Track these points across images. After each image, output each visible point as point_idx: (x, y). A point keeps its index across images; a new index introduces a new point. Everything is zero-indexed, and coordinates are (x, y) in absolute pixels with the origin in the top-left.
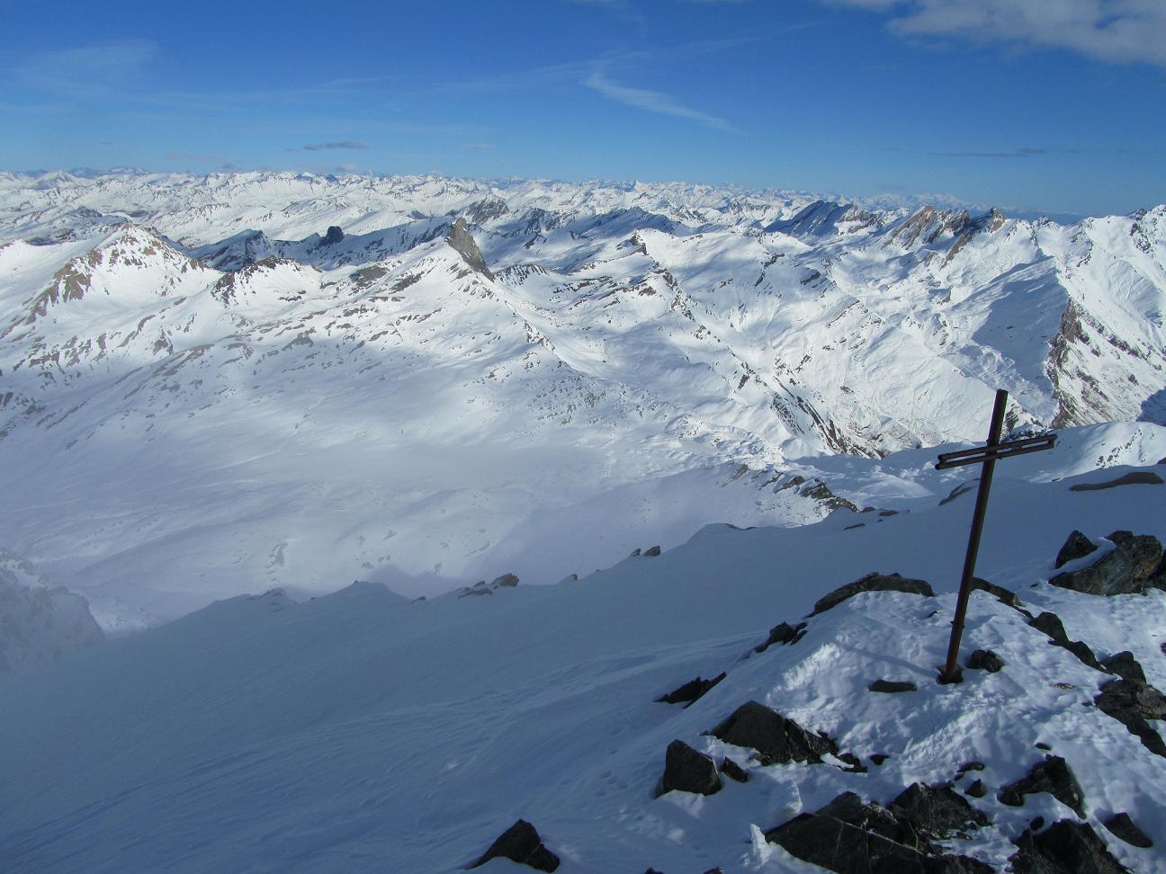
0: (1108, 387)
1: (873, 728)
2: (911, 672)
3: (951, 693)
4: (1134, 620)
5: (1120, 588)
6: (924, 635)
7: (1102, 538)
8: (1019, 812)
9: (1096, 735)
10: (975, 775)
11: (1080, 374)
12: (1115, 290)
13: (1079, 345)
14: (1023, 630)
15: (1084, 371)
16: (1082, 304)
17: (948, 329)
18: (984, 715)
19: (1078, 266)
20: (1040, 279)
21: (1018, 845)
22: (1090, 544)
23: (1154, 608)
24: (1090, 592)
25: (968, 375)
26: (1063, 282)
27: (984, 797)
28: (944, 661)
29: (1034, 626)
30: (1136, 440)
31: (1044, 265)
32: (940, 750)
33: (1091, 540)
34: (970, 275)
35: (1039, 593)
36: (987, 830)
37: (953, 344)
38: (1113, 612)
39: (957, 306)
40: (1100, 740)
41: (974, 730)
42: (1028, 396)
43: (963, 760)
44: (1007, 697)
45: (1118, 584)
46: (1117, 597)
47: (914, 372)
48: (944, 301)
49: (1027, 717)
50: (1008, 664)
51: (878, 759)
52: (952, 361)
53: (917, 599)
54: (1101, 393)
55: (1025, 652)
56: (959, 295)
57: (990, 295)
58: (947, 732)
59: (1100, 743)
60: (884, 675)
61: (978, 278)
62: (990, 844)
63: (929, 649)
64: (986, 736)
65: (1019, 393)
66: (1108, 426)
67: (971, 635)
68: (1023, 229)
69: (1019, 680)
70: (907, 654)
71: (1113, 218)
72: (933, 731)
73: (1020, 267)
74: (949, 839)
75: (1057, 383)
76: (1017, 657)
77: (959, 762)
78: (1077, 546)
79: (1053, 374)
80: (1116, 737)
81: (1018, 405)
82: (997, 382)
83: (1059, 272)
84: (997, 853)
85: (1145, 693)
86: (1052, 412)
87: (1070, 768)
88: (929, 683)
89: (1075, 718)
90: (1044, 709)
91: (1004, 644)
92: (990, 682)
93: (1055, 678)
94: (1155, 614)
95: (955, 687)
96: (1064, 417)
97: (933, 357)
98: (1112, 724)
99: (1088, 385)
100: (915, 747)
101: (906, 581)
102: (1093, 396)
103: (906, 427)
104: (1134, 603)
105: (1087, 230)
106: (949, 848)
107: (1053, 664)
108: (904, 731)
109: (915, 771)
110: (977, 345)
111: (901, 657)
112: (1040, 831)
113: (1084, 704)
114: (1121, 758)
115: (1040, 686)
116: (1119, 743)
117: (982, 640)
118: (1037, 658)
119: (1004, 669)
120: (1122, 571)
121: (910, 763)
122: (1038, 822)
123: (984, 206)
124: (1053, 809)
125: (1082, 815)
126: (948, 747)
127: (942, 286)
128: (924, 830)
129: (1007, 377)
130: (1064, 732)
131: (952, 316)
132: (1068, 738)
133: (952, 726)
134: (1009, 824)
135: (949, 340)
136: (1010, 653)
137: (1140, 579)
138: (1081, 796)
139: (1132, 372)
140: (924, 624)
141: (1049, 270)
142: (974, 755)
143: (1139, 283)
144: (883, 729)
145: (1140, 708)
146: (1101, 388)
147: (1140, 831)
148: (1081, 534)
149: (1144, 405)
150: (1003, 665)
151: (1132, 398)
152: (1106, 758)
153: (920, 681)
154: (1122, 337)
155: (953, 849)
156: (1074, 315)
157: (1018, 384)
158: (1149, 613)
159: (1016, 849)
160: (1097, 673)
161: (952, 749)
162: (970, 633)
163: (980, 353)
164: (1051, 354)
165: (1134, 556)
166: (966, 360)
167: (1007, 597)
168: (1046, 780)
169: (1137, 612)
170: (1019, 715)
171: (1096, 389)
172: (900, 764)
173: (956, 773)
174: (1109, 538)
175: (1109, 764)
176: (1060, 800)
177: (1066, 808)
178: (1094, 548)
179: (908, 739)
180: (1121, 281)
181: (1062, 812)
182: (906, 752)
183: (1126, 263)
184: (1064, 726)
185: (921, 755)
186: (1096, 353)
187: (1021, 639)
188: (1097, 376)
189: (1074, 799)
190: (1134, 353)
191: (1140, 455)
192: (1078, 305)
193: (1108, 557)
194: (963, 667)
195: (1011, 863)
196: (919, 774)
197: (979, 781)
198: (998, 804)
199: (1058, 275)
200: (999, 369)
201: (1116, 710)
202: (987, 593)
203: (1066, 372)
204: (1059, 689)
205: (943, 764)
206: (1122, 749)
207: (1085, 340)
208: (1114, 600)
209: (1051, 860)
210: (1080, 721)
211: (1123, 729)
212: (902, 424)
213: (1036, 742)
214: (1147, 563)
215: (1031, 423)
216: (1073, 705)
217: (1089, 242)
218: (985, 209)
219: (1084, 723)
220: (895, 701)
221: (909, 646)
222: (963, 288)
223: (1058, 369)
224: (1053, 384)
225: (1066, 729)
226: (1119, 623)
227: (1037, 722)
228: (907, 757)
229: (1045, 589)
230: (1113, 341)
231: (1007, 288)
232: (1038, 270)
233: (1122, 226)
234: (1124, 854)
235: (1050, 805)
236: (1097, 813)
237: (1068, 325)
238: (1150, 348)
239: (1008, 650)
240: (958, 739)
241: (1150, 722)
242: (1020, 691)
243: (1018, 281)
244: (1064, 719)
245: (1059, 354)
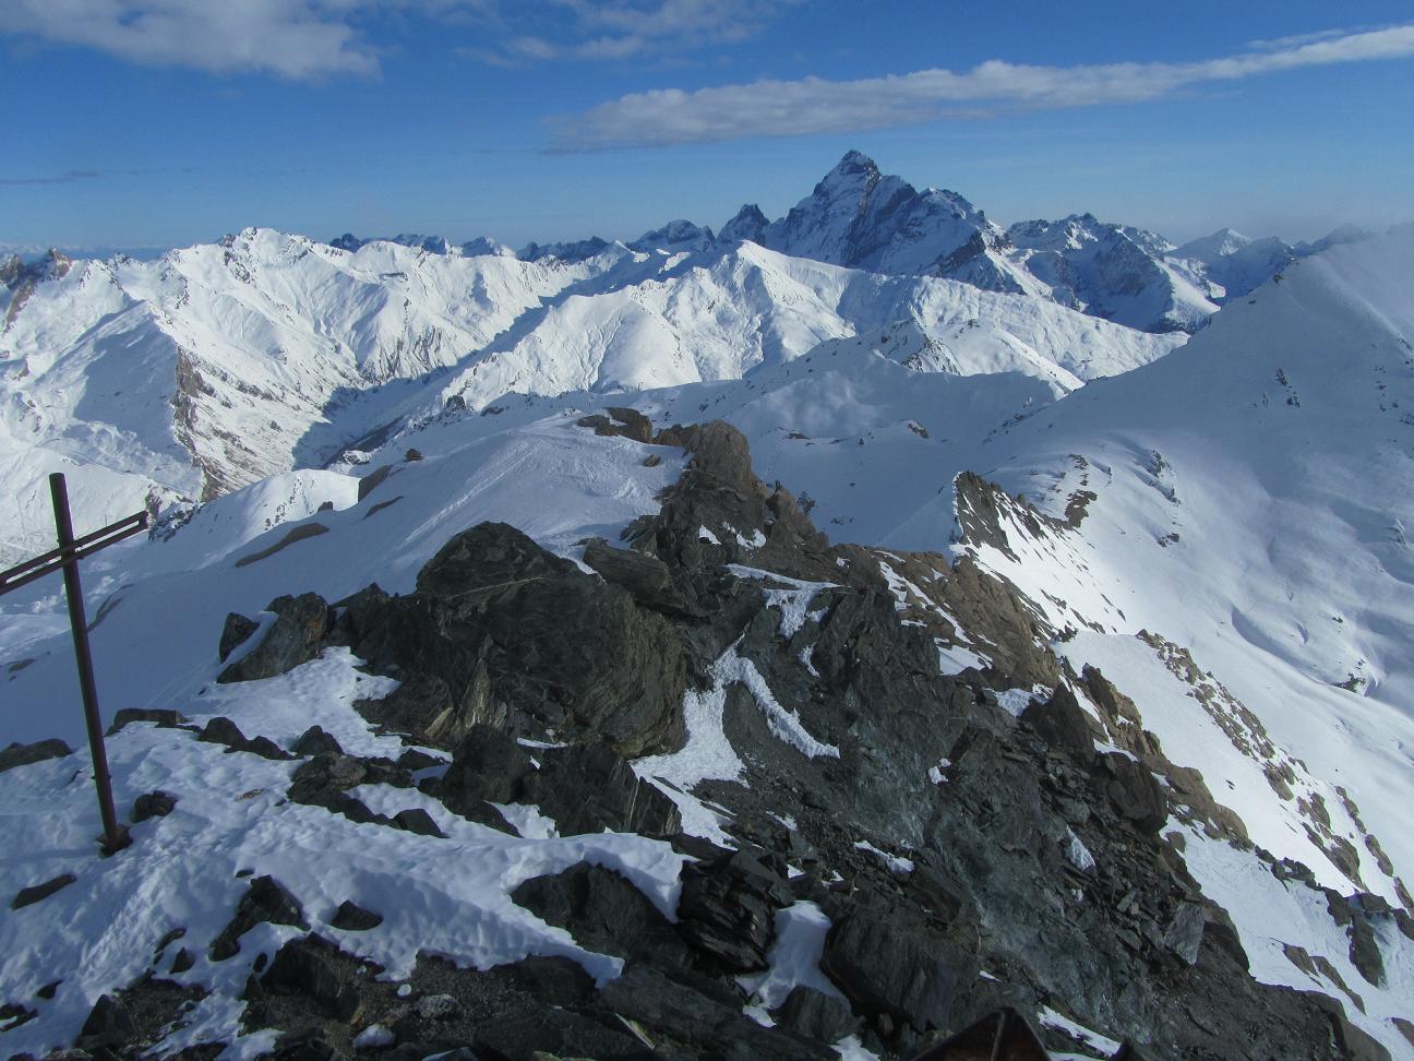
0: (250, 440)
1: (32, 957)
2: (63, 861)
3: (122, 862)
4: (318, 689)
5: (296, 659)
6: (69, 806)
7: (263, 612)
8: (237, 961)
9: (297, 833)
10: (177, 946)
11: (217, 433)
12: (227, 330)
13: (205, 400)
14: (192, 749)
15: (220, 428)
16: (194, 351)
17: (38, 410)
18: (168, 870)
19: (178, 308)
20: (136, 330)
21: (247, 999)
22: (250, 622)
23: (333, 669)
24: (265, 676)
25: (82, 462)
26: (166, 330)
27: (194, 966)
28: (100, 828)
29: (205, 740)
30: (298, 492)
31: (136, 311)
32: (127, 938)
33: (250, 618)
34: (47, 337)
35: (208, 698)
36: (207, 1003)
37: (51, 427)
38: (294, 689)
39: (42, 379)
40: (303, 836)
41: (162, 893)
42: (165, 471)
43: (158, 934)
44: (189, 836)
45: (291, 656)
46: (294, 670)
47: (8, 474)
48: (21, 375)
49: (219, 848)
50: (183, 797)
51: (48, 992)
52: (56, 449)
53: (50, 766)
54: (246, 449)
55: (199, 775)
56: (40, 364)
57: (80, 358)
58: (128, 913)
59: (304, 840)
60: (28, 880)
61: (57, 340)
62: (214, 1017)
63: (81, 821)
64: (178, 893)
65: (153, 470)
66: (264, 483)
67: (129, 783)
68: (98, 271)
69: (199, 810)
70: (53, 840)
71: (200, 247)
72: (111, 920)
73: (107, 318)
74: (163, 1039)
75: (194, 449)
76: (191, 785)
77: (154, 940)
78: (238, 629)
79: (185, 438)
80: (319, 825)
81: (155, 484)
82: (123, 464)
83: (158, 318)
84: (223, 1023)
85: (338, 764)
86: (198, 484)
87: (280, 883)
88: (91, 864)
89: (271, 824)
90: (235, 830)
91: (172, 775)
92: (165, 828)
93: (239, 790)
94: (336, 674)
95: (125, 853)
96: (213, 486)
97: (29, 450)
98: (311, 812)
99: (229, 443)
100: (94, 951)
101: (29, 748)
102: (239, 454)
103: (20, 547)
104: (313, 670)
105: (174, 264)
106: (166, 1050)
107: (234, 775)
108: (73, 938)
109: (102, 980)
110: (82, 422)
111: (44, 847)
112: (266, 969)
113: (278, 804)
114: (329, 844)
115: (225, 806)
116: (324, 829)
117: (144, 783)
118: (215, 776)
119: (178, 806)
120: (292, 640)
121: (92, 974)
122: (262, 959)
123: (39, 247)
124: (274, 938)
125: (305, 927)
126: (136, 930)
127: (13, 357)
128: (130, 1046)
129: (133, 455)
130: (263, 846)
131: (38, 393)
132: (269, 851)
133: (133, 902)
134: (230, 981)
135: (44, 423)
136: (182, 784)
137: (312, 643)
138: (299, 907)
139: (271, 418)
140: (67, 793)
141: (145, 317)
142: (170, 923)
143: (249, 319)
144: (44, 950)
145: (337, 781)
146: (245, 444)
147: (368, 912)
148: (238, 615)
149: (295, 452)
150: (176, 801)
151: (280, 447)
152: (311, 852)
153: (77, 867)
154: (250, 382)
155: (172, 1047)
156: (189, 366)
157: (148, 459)
158: (330, 675)
159: (245, 1004)
160: (284, 764)
161: (141, 930)
162: (128, 779)
163: (89, 432)
164: (176, 417)
165: (299, 620)
166: (74, 444)
167: (167, 719)
168: (257, 909)
169: (318, 679)
170: (209, 851)
171: (239, 446)
172: (80, 982)
173: (153, 956)
174: (269, 609)
175: (318, 857)
176: (278, 923)
177: (286, 928)
178: (256, 625)
179: (80, 947)
180: (230, 318)
181: (283, 934)
182: (83, 962)
183: (229, 297)
184: (261, 839)
185: (104, 957)
186: (227, 405)
187: (191, 762)
188: (236, 432)
189: (292, 915)
190: (267, 396)
191: (307, 506)
192: (191, 353)
193: (273, 631)
194: (130, 824)
195: (243, 1024)
196: (108, 981)
197: (183, 949)
198: (212, 964)
199: (157, 322)
200: (120, 449)
201: (311, 797)
202: (142, 723)
203: (201, 434)
204: (247, 800)
205: (136, 953)
206: (328, 835)
207: (210, 392)
208: (292, 675)
209: (285, 995)
210: (277, 826)
211: (324, 812)
212: (14, 545)
213: (235, 872)
214: (314, 623)
215: (178, 502)
216: (267, 812)
217: (182, 278)
218: (42, 251)
219: (282, 825)
220: (53, 906)
221: (53, 829)
222: (42, 355)
223: (190, 432)
224: (189, 451)
225: (265, 842)
226: (302, 698)
227: (231, 849)
228: (86, 968)
229: (216, 693)
230: (242, 388)
231: (100, 345)
232: (131, 318)
233: (213, 256)
234: (358, 944)
235: (269, 933)
236: (320, 916)
237: (185, 379)
238: (282, 388)
239: (180, 781)
240: (145, 914)
241: (351, 794)
242: (203, 822)
243: (110, 337)
244: (260, 832)
245: (186, 414)
